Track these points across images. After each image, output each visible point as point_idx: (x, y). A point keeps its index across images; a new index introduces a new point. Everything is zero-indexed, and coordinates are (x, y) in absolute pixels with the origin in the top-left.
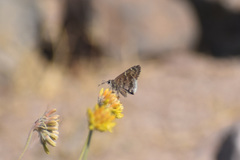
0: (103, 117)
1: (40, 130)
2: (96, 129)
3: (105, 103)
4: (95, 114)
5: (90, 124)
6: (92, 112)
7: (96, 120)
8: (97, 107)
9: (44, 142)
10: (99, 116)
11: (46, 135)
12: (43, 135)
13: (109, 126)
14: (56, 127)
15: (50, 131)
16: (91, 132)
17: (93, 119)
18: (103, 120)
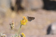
0: (24, 22)
1: (11, 25)
2: (22, 24)
3: (24, 19)
4: (22, 21)
5: (21, 23)
6: (21, 21)
7: (22, 23)
8: (22, 20)
9: (11, 27)
10: (23, 22)
11: (12, 26)
12: (11, 26)
13: (25, 24)
14: (14, 24)
15: (13, 25)
16: (21, 25)
17: (22, 22)
18: (24, 23)
